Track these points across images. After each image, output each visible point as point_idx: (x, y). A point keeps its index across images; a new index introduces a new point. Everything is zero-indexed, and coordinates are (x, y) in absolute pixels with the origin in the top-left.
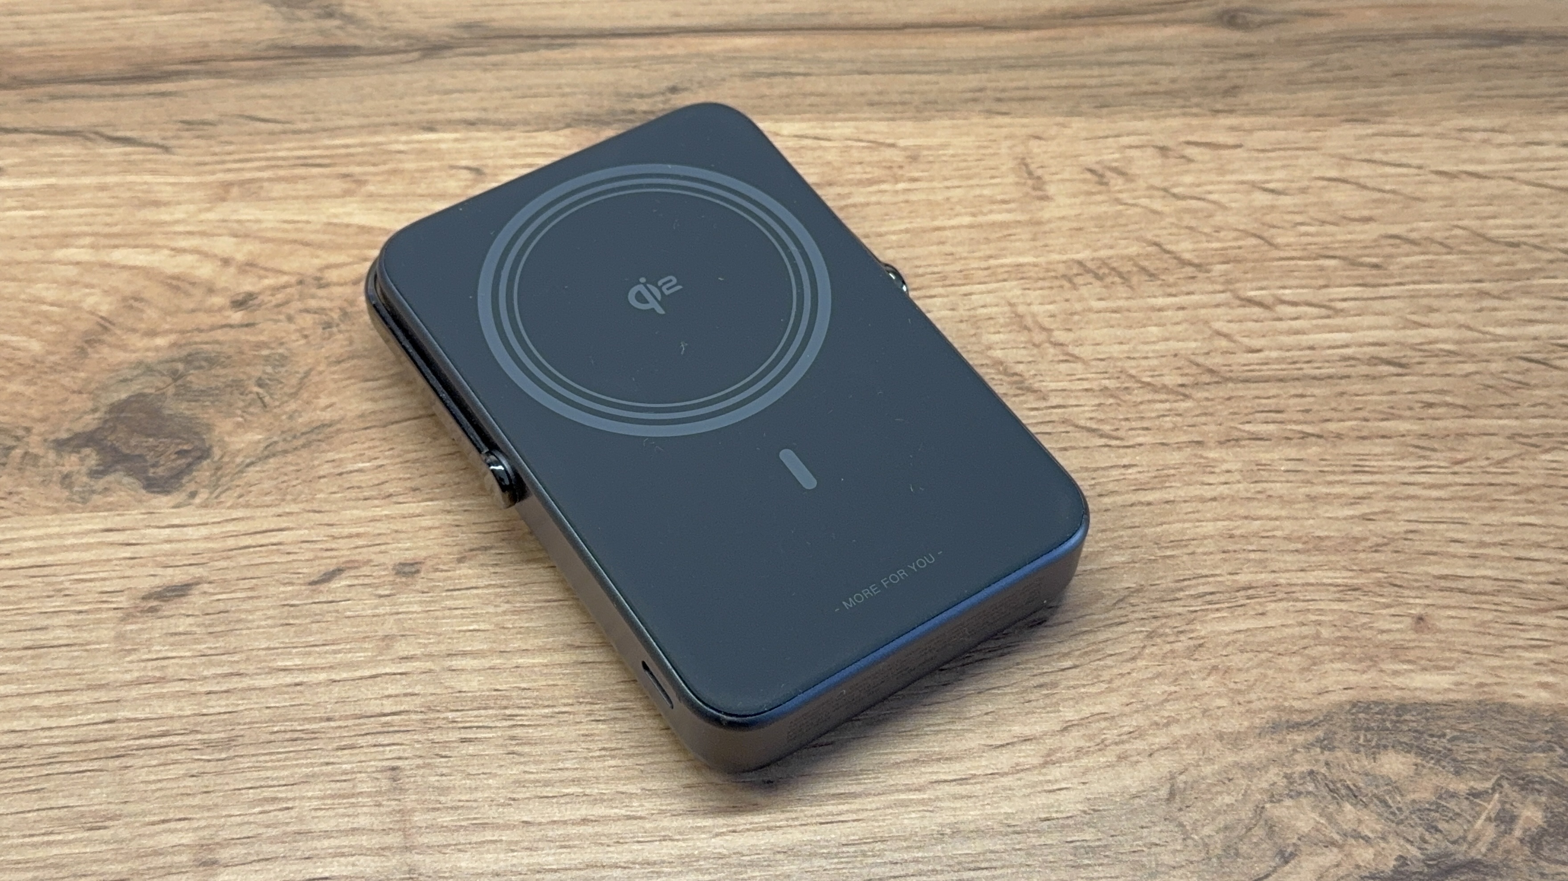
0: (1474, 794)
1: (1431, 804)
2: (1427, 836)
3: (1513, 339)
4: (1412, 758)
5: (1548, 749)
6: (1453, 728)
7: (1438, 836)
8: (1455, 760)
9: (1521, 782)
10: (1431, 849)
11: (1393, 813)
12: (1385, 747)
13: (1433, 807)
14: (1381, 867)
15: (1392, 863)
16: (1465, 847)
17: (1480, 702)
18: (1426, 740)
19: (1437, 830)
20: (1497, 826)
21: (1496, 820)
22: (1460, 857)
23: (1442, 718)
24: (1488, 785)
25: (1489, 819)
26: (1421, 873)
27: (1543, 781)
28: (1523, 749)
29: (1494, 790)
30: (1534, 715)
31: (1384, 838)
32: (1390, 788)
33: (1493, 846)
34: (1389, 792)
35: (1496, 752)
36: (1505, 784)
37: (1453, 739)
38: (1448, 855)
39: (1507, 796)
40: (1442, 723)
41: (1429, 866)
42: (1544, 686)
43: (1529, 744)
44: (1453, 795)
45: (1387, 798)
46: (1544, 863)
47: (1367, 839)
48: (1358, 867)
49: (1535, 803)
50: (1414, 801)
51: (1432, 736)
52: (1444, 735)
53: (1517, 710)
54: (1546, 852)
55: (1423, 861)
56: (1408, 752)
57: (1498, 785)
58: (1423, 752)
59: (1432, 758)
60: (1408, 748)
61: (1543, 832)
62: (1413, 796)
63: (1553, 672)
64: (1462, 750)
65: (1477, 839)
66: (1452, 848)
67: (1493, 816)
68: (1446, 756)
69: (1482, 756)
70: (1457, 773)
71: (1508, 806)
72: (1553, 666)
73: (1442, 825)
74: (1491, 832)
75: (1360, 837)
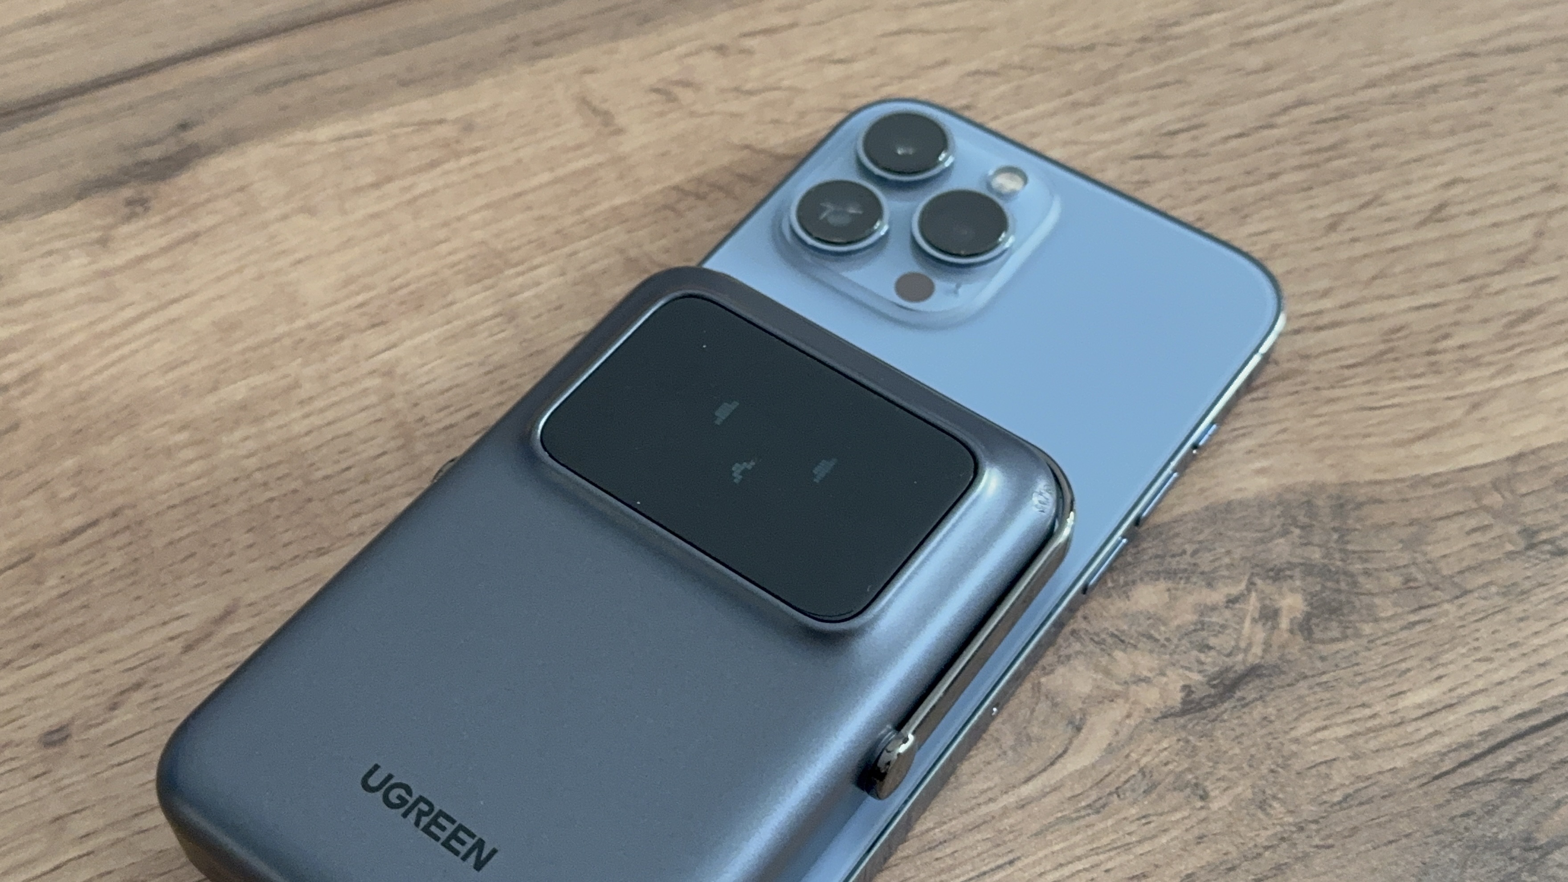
0: (1232, 601)
1: (1195, 624)
2: (1202, 657)
3: (1118, 141)
4: (1162, 585)
5: (1285, 533)
6: (1190, 541)
7: (1213, 653)
8: (1202, 573)
9: (1271, 574)
10: (1211, 670)
11: (1163, 646)
12: (1134, 582)
13: (1199, 626)
14: (1170, 703)
15: (1179, 696)
16: (1240, 657)
17: (1207, 508)
18: (1170, 563)
19: (1210, 648)
20: (1264, 624)
21: (1260, 618)
22: (1240, 668)
23: (1177, 535)
24: (1243, 586)
25: (1254, 621)
26: (1209, 696)
27: (1291, 566)
28: (1262, 541)
29: (1249, 590)
30: (1261, 504)
31: (1163, 674)
32: (1151, 621)
33: (1267, 646)
34: (1152, 626)
35: (1238, 553)
36: (1259, 582)
37: (1195, 553)
38: (1227, 670)
39: (1262, 592)
40: (1178, 541)
41: (1214, 686)
42: (1261, 472)
43: (1267, 534)
44: (1214, 608)
45: (1152, 632)
46: (1320, 647)
47: (1147, 680)
48: (1148, 711)
49: (1292, 590)
50: (1179, 627)
51: (1173, 556)
52: (1184, 552)
53: (1243, 504)
54: (1318, 634)
55: (1208, 683)
56: (1157, 579)
57: (1251, 583)
58: (1171, 574)
59: (1181, 578)
60: (1156, 576)
61: (1308, 617)
62: (1176, 623)
63: (1265, 455)
64: (1205, 561)
65: (1250, 645)
66: (1229, 661)
67: (1257, 616)
68: (1193, 572)
69: (1227, 560)
70: (1209, 585)
71: (1267, 602)
72: (1262, 450)
73: (1212, 641)
74: (1260, 635)
75: (1140, 680)
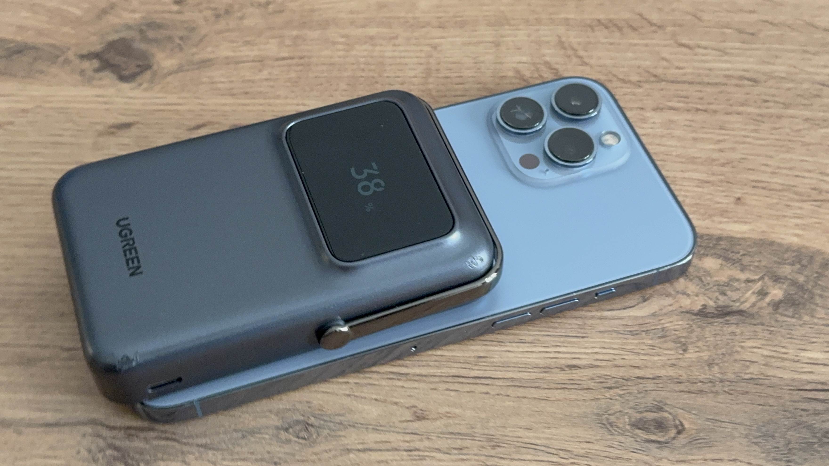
0: (748, 281)
1: (725, 283)
2: (720, 297)
3: (817, 74)
4: (720, 261)
5: (792, 264)
6: (744, 250)
7: (726, 297)
8: (742, 265)
9: (774, 278)
10: (720, 303)
11: (704, 285)
12: (707, 255)
13: (726, 284)
14: (693, 308)
15: (699, 307)
16: (738, 304)
17: (761, 240)
18: (729, 254)
19: (725, 295)
20: (757, 296)
21: (757, 293)
22: (734, 308)
23: (740, 245)
24: (757, 277)
25: (754, 293)
26: (713, 313)
27: (786, 278)
28: (779, 263)
29: (759, 280)
30: (788, 249)
31: (697, 296)
32: (705, 273)
33: (754, 305)
34: (704, 275)
35: (763, 263)
36: (766, 278)
37: (743, 255)
38: (728, 306)
39: (765, 283)
40: (738, 247)
41: (717, 310)
42: (797, 235)
43: (783, 262)
44: (738, 280)
45: (703, 278)
46: (778, 316)
47: (688, 295)
48: (681, 307)
49: (780, 288)
50: (716, 281)
51: (732, 252)
52: (739, 253)
53: (780, 245)
54: (780, 311)
55: (715, 308)
56: (719, 258)
57: (762, 278)
58: (726, 259)
59: (730, 262)
60: (719, 257)
61: (781, 302)
62: (715, 279)
63: (803, 229)
64: (746, 260)
65: (745, 302)
66: (732, 304)
67: (756, 291)
68: (738, 262)
69: (756, 264)
70: (742, 270)
71: (765, 288)
72: (803, 227)
73: (729, 293)
74: (753, 299)
75: (684, 293)
